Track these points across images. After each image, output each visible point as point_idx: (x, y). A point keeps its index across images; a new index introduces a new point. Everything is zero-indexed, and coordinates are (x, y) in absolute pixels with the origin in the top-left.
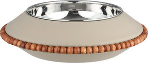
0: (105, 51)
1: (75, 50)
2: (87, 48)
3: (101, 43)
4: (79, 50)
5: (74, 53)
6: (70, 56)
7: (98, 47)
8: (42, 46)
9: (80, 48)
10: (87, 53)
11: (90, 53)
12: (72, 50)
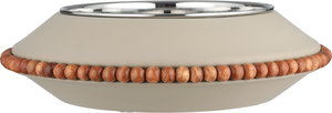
0: (230, 79)
1: (164, 74)
2: (190, 69)
3: (224, 61)
4: (172, 73)
5: (161, 81)
6: (152, 87)
7: (216, 67)
8: (90, 67)
9: (175, 69)
10: (190, 81)
11: (198, 81)
12: (157, 73)
